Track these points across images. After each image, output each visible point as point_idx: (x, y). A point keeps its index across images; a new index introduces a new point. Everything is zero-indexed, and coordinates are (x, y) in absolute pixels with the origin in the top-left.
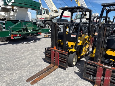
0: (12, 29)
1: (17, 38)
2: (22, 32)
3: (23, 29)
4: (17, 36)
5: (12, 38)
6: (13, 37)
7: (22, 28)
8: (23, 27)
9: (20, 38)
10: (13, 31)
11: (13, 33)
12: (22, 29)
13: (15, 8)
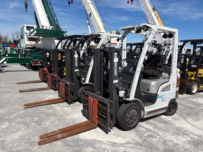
1: (38, 65)
4: (38, 63)
5: (33, 65)
9: (41, 65)
11: (34, 60)
13: (41, 37)
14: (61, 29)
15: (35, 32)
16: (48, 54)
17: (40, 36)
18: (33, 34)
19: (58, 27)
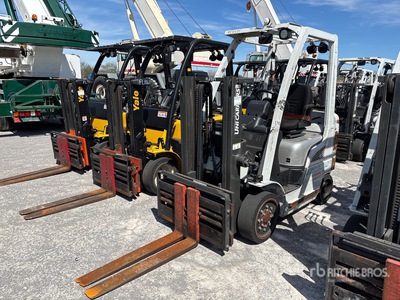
0: (16, 98)
1: (31, 120)
2: (45, 105)
3: (47, 98)
4: (30, 116)
5: (16, 120)
6: (20, 118)
7: (43, 95)
8: (45, 92)
9: (37, 120)
10: (17, 104)
11: (18, 107)
12: (44, 98)
13: (29, 47)
14: (79, 27)
15: (16, 32)
16: (81, 93)
17: (25, 43)
18: (10, 39)
19: (71, 19)
